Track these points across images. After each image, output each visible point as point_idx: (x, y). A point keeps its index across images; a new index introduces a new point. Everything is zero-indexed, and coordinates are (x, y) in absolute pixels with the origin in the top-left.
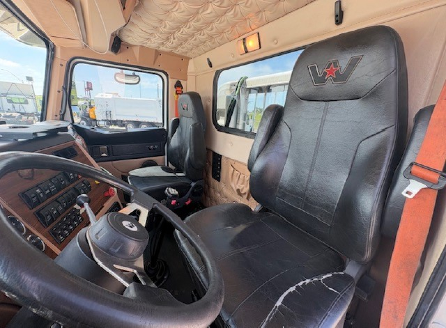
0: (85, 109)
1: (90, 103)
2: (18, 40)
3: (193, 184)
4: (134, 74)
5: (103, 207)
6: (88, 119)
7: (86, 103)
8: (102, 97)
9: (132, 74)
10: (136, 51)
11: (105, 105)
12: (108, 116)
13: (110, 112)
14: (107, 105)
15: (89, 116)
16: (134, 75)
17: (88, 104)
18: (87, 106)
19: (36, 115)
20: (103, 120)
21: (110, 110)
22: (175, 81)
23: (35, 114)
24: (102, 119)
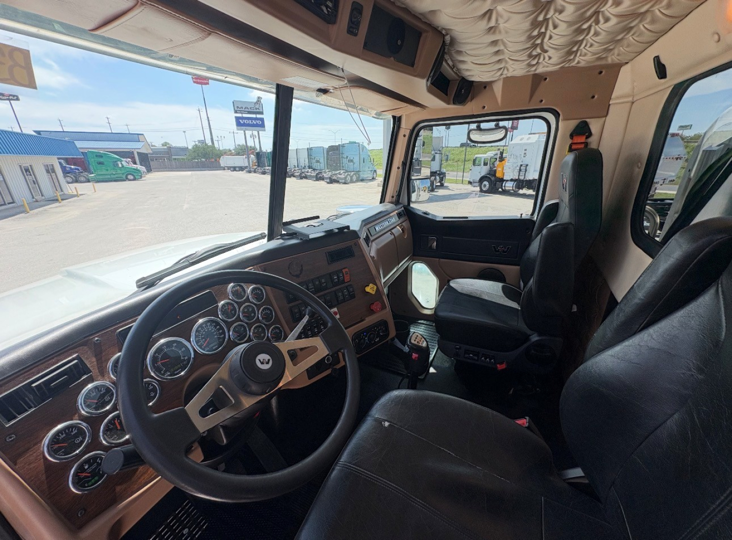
0: (493, 164)
1: (502, 153)
2: (374, 117)
3: (535, 338)
4: (497, 125)
5: (362, 321)
6: (493, 179)
7: (496, 154)
8: (521, 142)
9: (494, 127)
10: (498, 89)
11: (523, 155)
12: (521, 173)
13: (527, 165)
14: (525, 154)
15: (494, 175)
16: (498, 127)
17: (499, 155)
18: (496, 159)
19: (438, 174)
20: (512, 180)
21: (527, 163)
22: (573, 124)
23: (438, 172)
24: (511, 177)
